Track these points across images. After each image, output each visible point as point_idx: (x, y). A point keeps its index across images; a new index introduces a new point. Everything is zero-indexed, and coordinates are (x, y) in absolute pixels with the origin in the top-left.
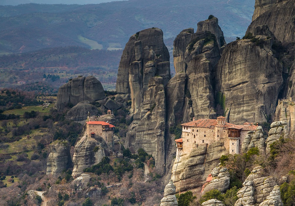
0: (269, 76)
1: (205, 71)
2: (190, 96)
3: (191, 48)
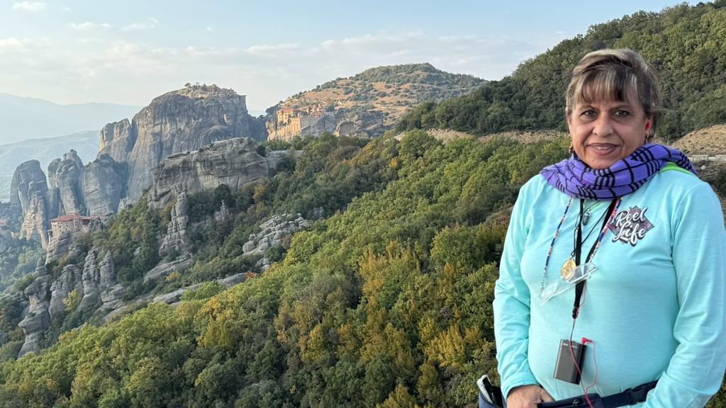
0: (113, 185)
1: (70, 185)
2: (62, 202)
3: (60, 171)
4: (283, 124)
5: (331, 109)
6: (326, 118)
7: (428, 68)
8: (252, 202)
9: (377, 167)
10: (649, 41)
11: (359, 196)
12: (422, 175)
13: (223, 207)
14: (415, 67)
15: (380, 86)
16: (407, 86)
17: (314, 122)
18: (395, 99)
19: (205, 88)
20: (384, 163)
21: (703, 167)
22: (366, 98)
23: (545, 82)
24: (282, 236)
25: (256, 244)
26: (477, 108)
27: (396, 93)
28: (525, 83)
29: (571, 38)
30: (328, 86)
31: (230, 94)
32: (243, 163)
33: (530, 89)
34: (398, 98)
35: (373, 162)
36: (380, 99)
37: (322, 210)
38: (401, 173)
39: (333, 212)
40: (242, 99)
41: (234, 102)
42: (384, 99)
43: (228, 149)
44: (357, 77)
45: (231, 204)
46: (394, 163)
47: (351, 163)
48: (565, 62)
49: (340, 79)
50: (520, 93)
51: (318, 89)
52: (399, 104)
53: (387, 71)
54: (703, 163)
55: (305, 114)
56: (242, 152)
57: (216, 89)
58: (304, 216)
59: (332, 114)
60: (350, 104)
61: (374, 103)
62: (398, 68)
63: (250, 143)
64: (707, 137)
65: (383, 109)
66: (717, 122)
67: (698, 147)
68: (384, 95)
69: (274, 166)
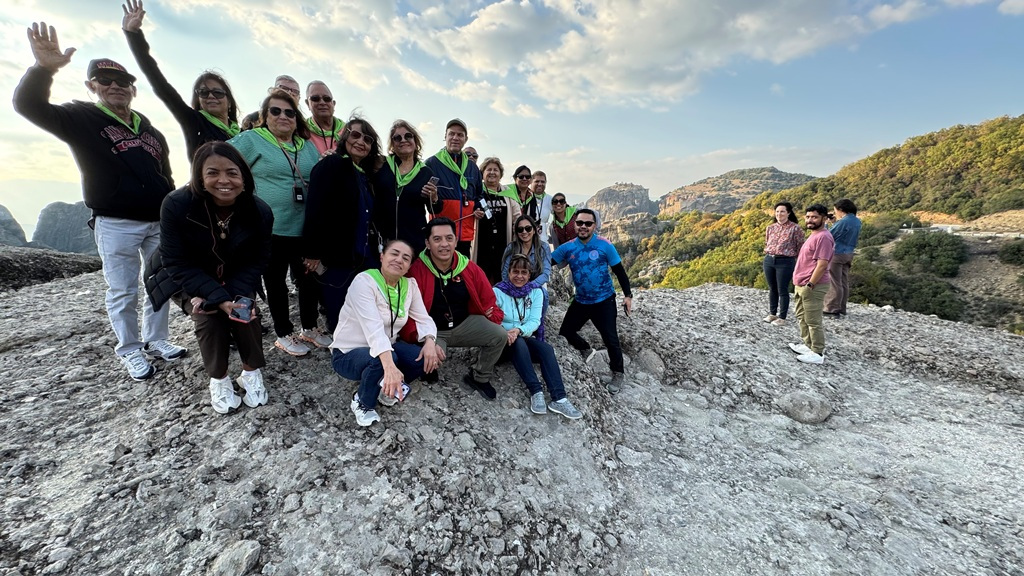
4: (669, 205)
5: (701, 196)
6: (697, 202)
7: (773, 170)
8: (647, 249)
9: (726, 233)
10: (962, 147)
11: (713, 249)
12: (757, 238)
13: (630, 251)
14: (763, 169)
15: (736, 182)
16: (756, 182)
17: (689, 204)
18: (746, 190)
19: (626, 185)
20: (732, 230)
21: (989, 241)
22: (725, 190)
23: (862, 178)
24: (662, 269)
25: (646, 273)
26: (805, 196)
27: (747, 186)
28: (845, 179)
29: (890, 148)
30: (701, 182)
31: (640, 188)
32: (643, 227)
33: (849, 184)
34: (748, 189)
35: (725, 229)
36: (735, 190)
37: (688, 256)
38: (742, 236)
39: (695, 257)
40: (646, 191)
41: (642, 193)
43: (636, 219)
44: (721, 177)
45: (634, 250)
46: (738, 230)
47: (710, 229)
48: (881, 164)
49: (710, 178)
50: (841, 186)
51: (694, 185)
52: (749, 193)
53: (743, 172)
54: (990, 238)
55: (684, 199)
56: (644, 221)
57: (632, 185)
58: (676, 259)
59: (701, 200)
60: (714, 194)
61: (730, 192)
62: (751, 171)
63: (648, 216)
64: (1000, 219)
65: (737, 196)
66: (1013, 208)
67: (990, 226)
68: (739, 187)
69: (661, 229)
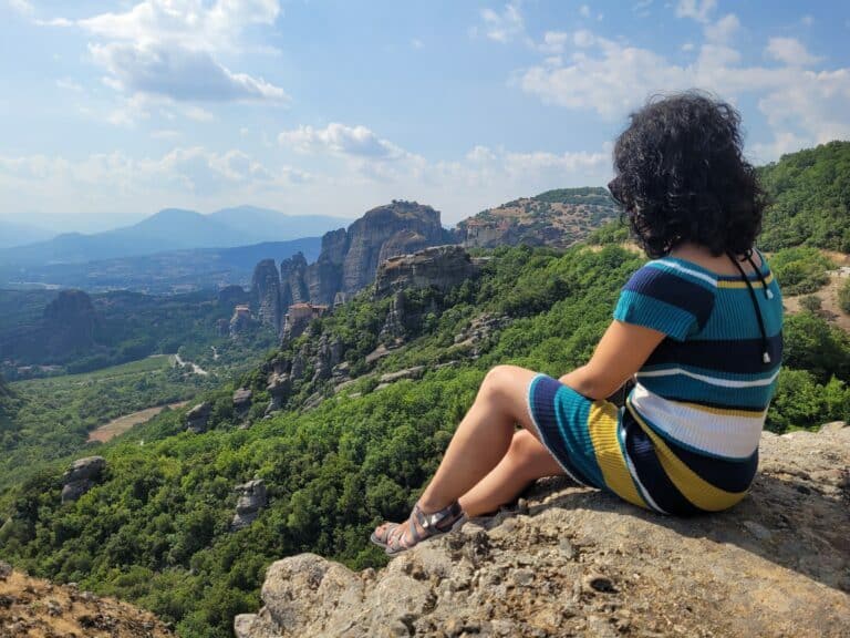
0: (331, 281)
1: (298, 280)
2: (291, 293)
3: (290, 268)
5: (515, 225)
6: (509, 232)
9: (574, 277)
11: (562, 300)
14: (589, 190)
15: (556, 206)
19: (407, 204)
24: (491, 331)
25: (467, 337)
30: (510, 205)
31: (428, 210)
32: (451, 266)
37: (527, 311)
39: (538, 312)
40: (437, 214)
42: (561, 218)
43: (440, 254)
44: (537, 198)
49: (521, 199)
51: (502, 207)
52: (574, 223)
53: (564, 193)
56: (451, 258)
57: (416, 205)
58: (511, 316)
59: (515, 229)
60: (530, 222)
61: (551, 221)
62: (573, 192)
65: (560, 227)
68: (560, 214)
69: (477, 270)
